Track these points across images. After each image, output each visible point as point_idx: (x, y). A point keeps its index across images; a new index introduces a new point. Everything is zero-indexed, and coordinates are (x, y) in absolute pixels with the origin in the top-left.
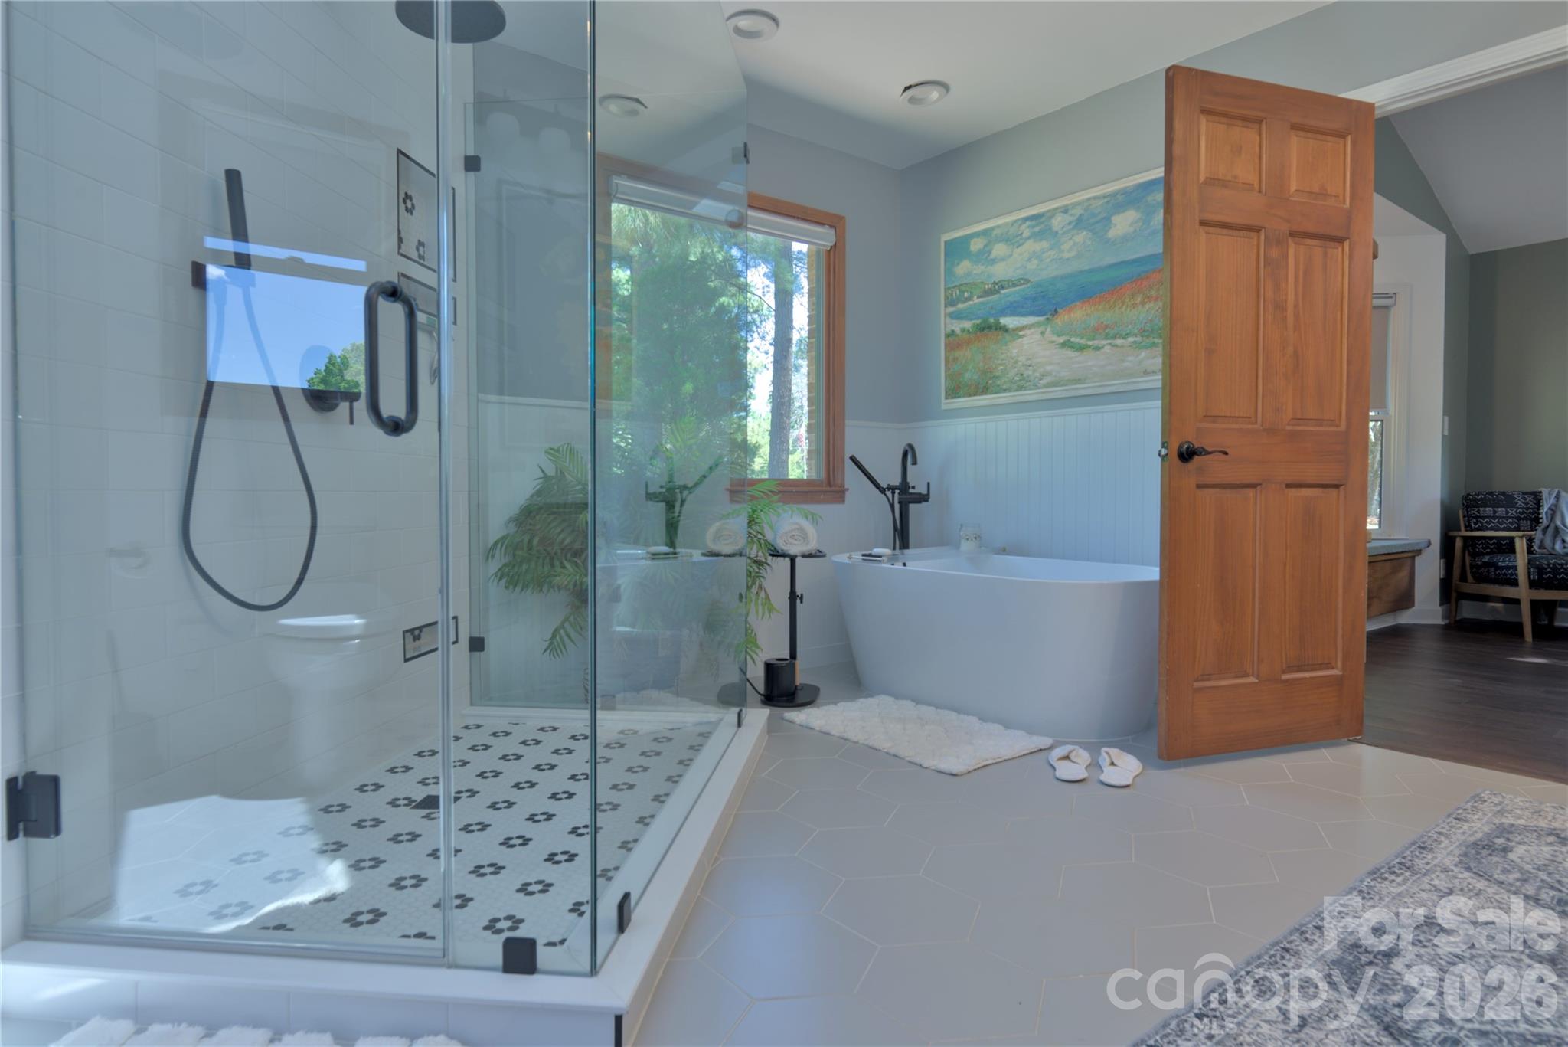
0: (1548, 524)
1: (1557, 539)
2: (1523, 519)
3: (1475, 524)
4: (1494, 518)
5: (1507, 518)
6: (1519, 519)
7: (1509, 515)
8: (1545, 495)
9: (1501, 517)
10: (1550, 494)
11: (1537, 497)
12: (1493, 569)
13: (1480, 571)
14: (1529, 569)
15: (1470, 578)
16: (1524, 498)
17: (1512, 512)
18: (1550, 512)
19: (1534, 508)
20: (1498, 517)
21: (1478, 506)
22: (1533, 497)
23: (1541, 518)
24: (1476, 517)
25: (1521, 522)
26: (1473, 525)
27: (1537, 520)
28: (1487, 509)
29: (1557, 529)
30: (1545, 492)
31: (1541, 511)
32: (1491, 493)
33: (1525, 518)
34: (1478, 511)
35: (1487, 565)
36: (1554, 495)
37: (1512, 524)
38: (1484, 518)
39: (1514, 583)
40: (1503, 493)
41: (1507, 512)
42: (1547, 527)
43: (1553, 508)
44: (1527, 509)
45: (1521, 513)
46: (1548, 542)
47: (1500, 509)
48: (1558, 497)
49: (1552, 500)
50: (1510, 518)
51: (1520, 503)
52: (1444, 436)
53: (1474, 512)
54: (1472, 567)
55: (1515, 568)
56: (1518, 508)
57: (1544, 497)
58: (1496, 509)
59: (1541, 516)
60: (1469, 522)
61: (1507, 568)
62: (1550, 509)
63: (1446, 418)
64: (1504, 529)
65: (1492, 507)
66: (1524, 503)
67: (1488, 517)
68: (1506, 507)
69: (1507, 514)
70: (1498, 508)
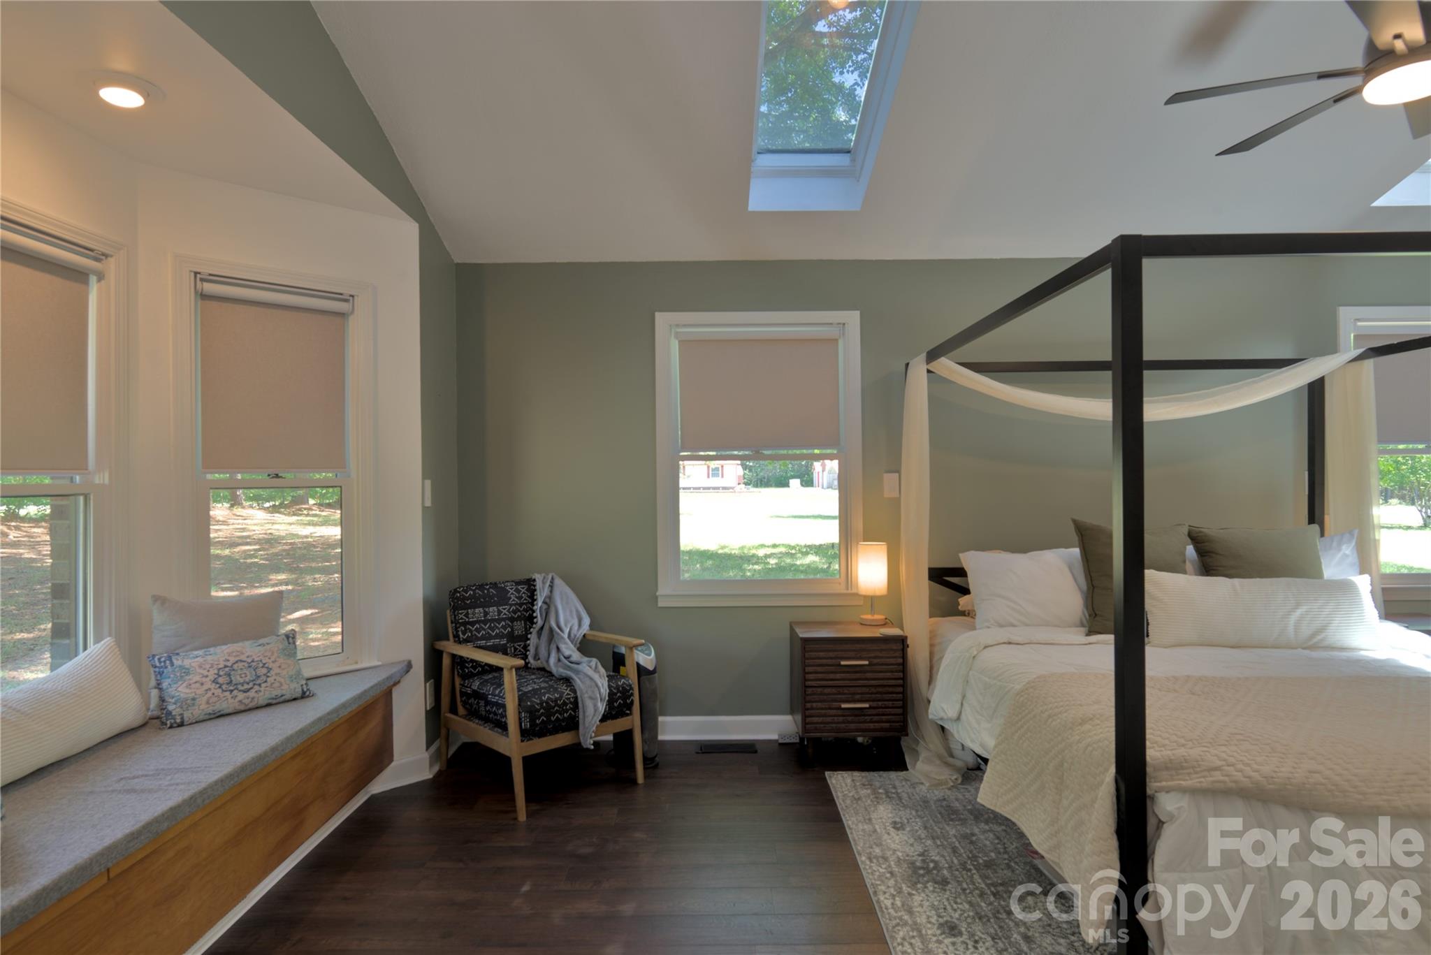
0: (542, 623)
1: (552, 645)
2: (517, 620)
3: (464, 633)
4: (485, 622)
5: (499, 621)
6: (512, 620)
7: (502, 616)
8: (539, 584)
9: (493, 620)
10: (544, 583)
11: (530, 584)
12: (482, 703)
13: (470, 701)
14: (520, 712)
15: (461, 710)
16: (518, 591)
17: (505, 610)
18: (545, 607)
19: (529, 603)
20: (489, 620)
21: (467, 607)
22: (526, 587)
23: (536, 617)
24: (465, 624)
25: (515, 623)
26: (461, 636)
27: (531, 620)
28: (477, 610)
29: (551, 630)
30: (538, 578)
31: (535, 608)
32: (481, 587)
33: (519, 619)
34: (467, 615)
35: (477, 695)
36: (548, 583)
37: (505, 627)
38: (473, 624)
39: (503, 727)
40: (494, 585)
41: (499, 612)
42: (542, 628)
43: (548, 600)
44: (521, 605)
45: (514, 612)
46: (543, 652)
47: (491, 609)
48: (551, 587)
49: (546, 591)
50: (504, 619)
51: (513, 597)
52: (424, 508)
53: (461, 616)
54: (462, 694)
55: (504, 706)
56: (511, 605)
57: (537, 587)
58: (487, 610)
59: (535, 615)
60: (457, 631)
61: (497, 704)
62: (544, 602)
63: (428, 483)
64: (497, 636)
65: (483, 607)
66: (516, 597)
67: (478, 622)
68: (497, 604)
69: (499, 615)
70: (489, 607)
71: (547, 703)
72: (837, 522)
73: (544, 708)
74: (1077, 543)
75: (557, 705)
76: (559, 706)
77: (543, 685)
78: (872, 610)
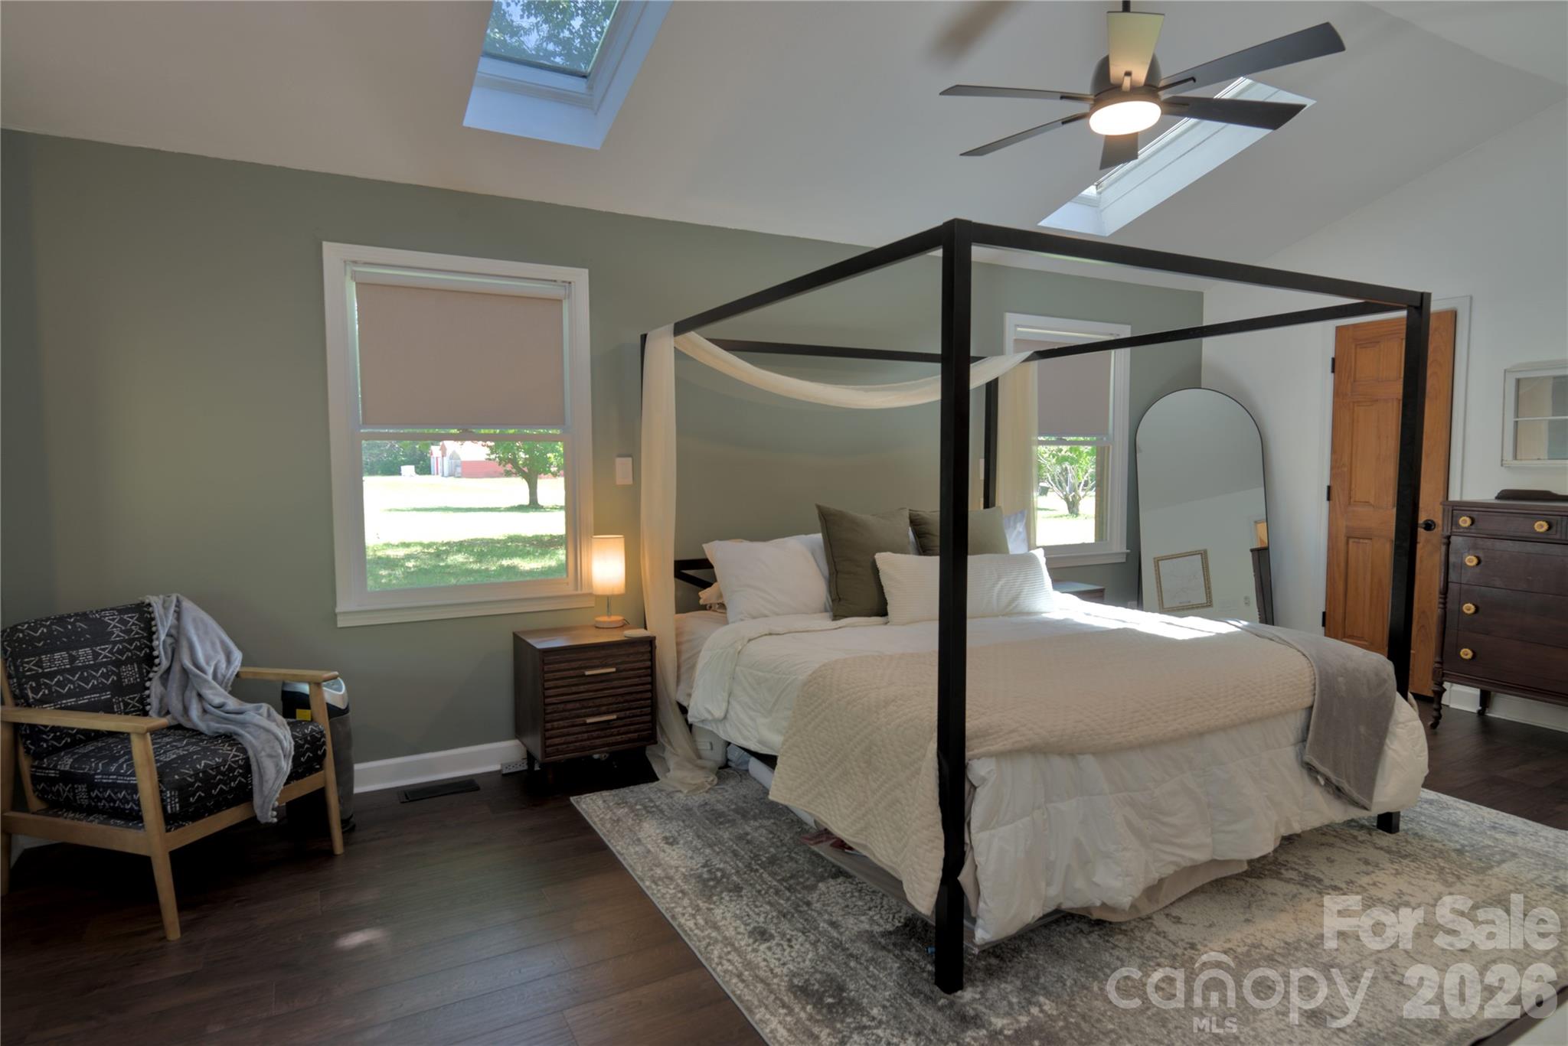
0: (168, 665)
1: (188, 693)
2: (125, 663)
3: (35, 691)
4: (72, 671)
5: (96, 667)
6: (118, 664)
7: (101, 659)
8: (158, 610)
9: (85, 668)
10: (166, 608)
11: (144, 613)
12: (82, 788)
13: (55, 789)
14: (161, 792)
15: (35, 803)
16: (123, 622)
17: (105, 652)
18: (170, 641)
19: (143, 637)
20: (79, 668)
21: (38, 652)
22: (137, 615)
23: (157, 657)
24: (36, 677)
25: (123, 668)
26: (31, 695)
27: (150, 660)
28: (57, 656)
29: (185, 671)
30: (156, 602)
31: (156, 643)
32: (61, 620)
33: (129, 661)
34: (39, 664)
35: (67, 777)
36: (173, 608)
37: (106, 676)
38: (51, 675)
39: (134, 817)
40: (83, 616)
41: (96, 655)
42: (168, 670)
43: (173, 632)
44: (131, 641)
45: (121, 652)
46: (175, 704)
47: (81, 652)
48: (178, 614)
49: (171, 619)
50: (104, 664)
51: (116, 632)
53: (29, 665)
54: (35, 780)
55: (134, 789)
56: (115, 643)
57: (156, 614)
58: (74, 653)
59: (155, 653)
60: (21, 686)
61: (115, 787)
62: (169, 635)
64: (94, 689)
65: (67, 648)
66: (121, 631)
67: (59, 672)
68: (90, 644)
69: (95, 659)
70: (77, 649)
71: (204, 772)
72: (562, 513)
73: (200, 780)
74: (820, 528)
75: (220, 773)
76: (223, 774)
77: (192, 749)
78: (608, 611)
